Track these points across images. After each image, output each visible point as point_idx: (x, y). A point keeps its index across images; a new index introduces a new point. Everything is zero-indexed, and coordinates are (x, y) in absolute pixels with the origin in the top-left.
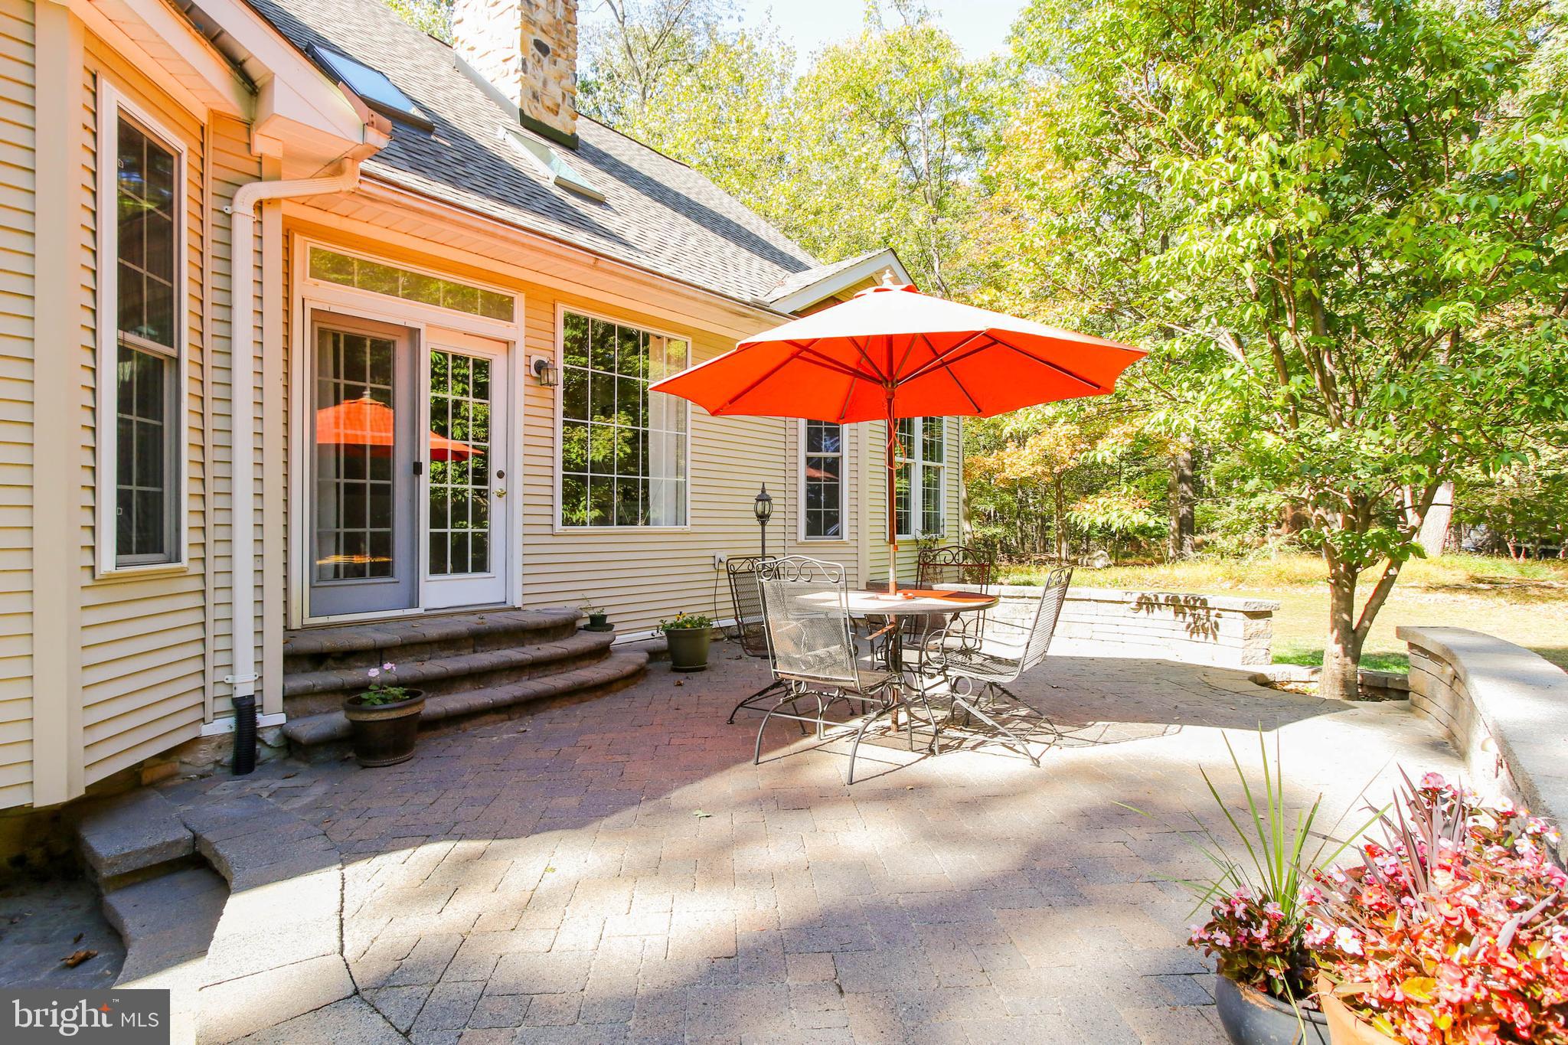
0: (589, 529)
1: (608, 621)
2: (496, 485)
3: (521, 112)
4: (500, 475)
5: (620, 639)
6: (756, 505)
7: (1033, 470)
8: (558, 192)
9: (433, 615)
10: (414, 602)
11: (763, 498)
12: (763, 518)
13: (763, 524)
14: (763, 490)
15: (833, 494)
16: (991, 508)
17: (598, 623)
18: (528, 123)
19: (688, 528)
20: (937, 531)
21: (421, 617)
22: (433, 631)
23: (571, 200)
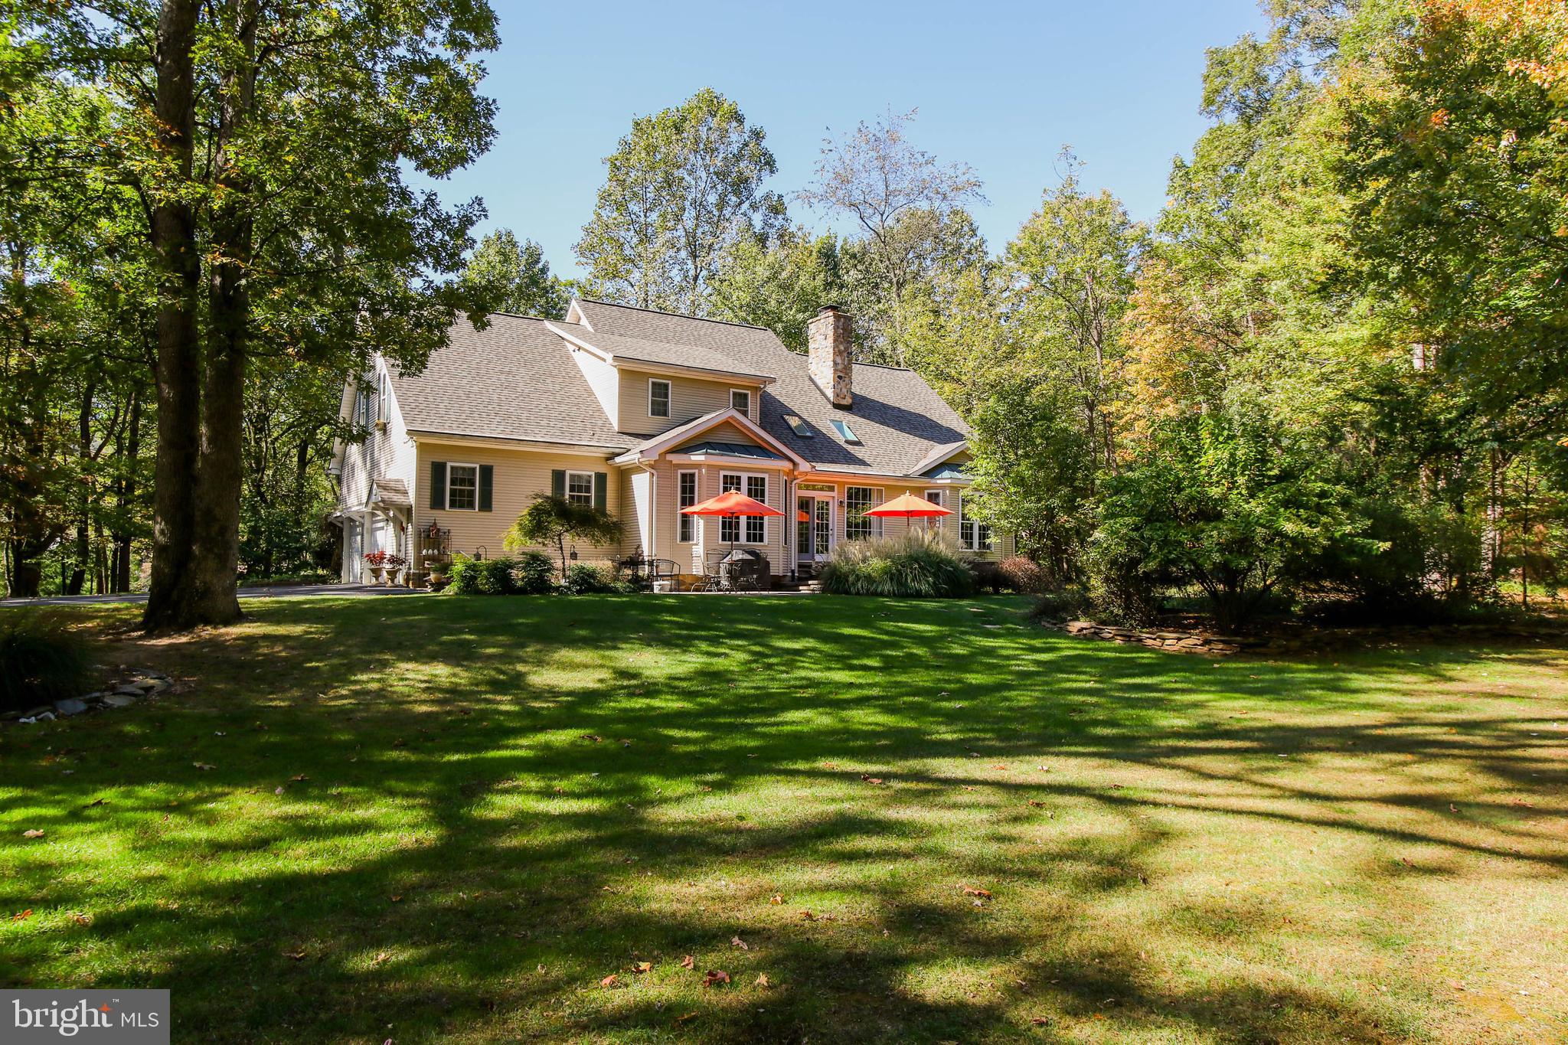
3: (833, 402)
4: (831, 530)
8: (845, 446)
18: (835, 406)
23: (849, 448)
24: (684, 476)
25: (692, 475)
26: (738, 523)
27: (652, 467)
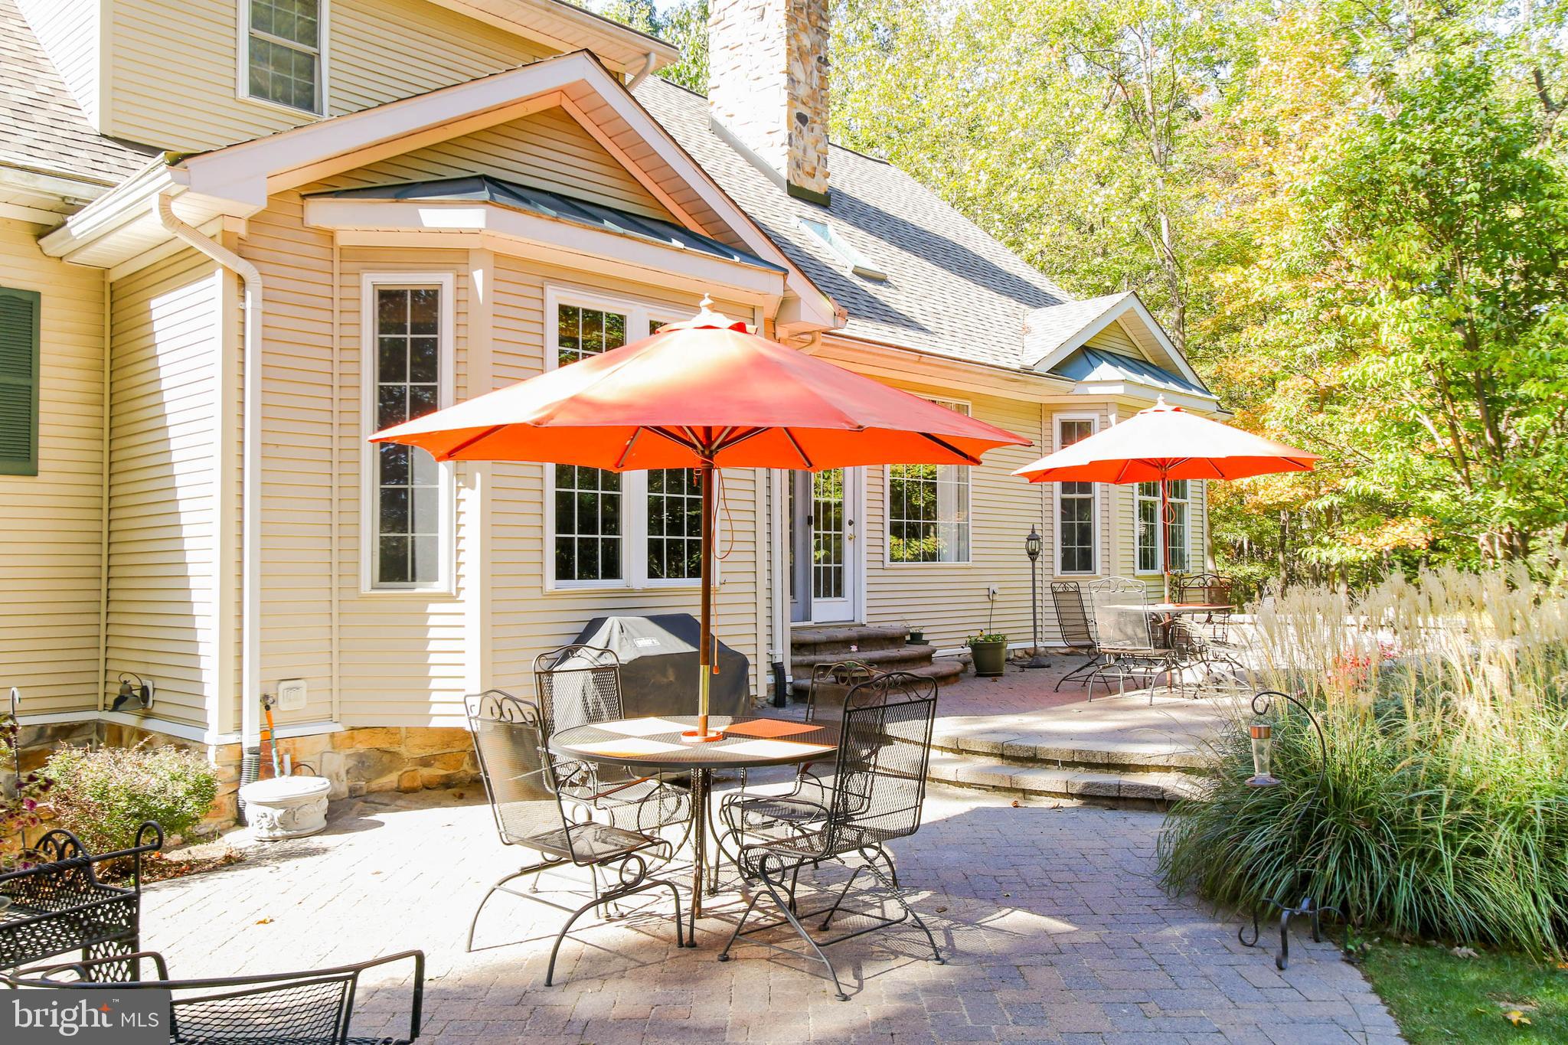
0: (905, 564)
1: (924, 638)
2: (848, 530)
3: (788, 181)
4: (851, 523)
5: (939, 653)
6: (1027, 543)
7: (1292, 494)
8: (858, 282)
9: (819, 626)
10: (808, 618)
11: (1033, 537)
12: (1033, 555)
13: (1033, 560)
14: (1033, 531)
15: (1086, 534)
16: (1244, 537)
17: (916, 638)
18: (797, 193)
19: (970, 564)
20: (1182, 567)
21: (812, 628)
22: (821, 636)
23: (870, 287)
24: (390, 300)
25: (428, 300)
26: (613, 503)
27: (239, 247)
